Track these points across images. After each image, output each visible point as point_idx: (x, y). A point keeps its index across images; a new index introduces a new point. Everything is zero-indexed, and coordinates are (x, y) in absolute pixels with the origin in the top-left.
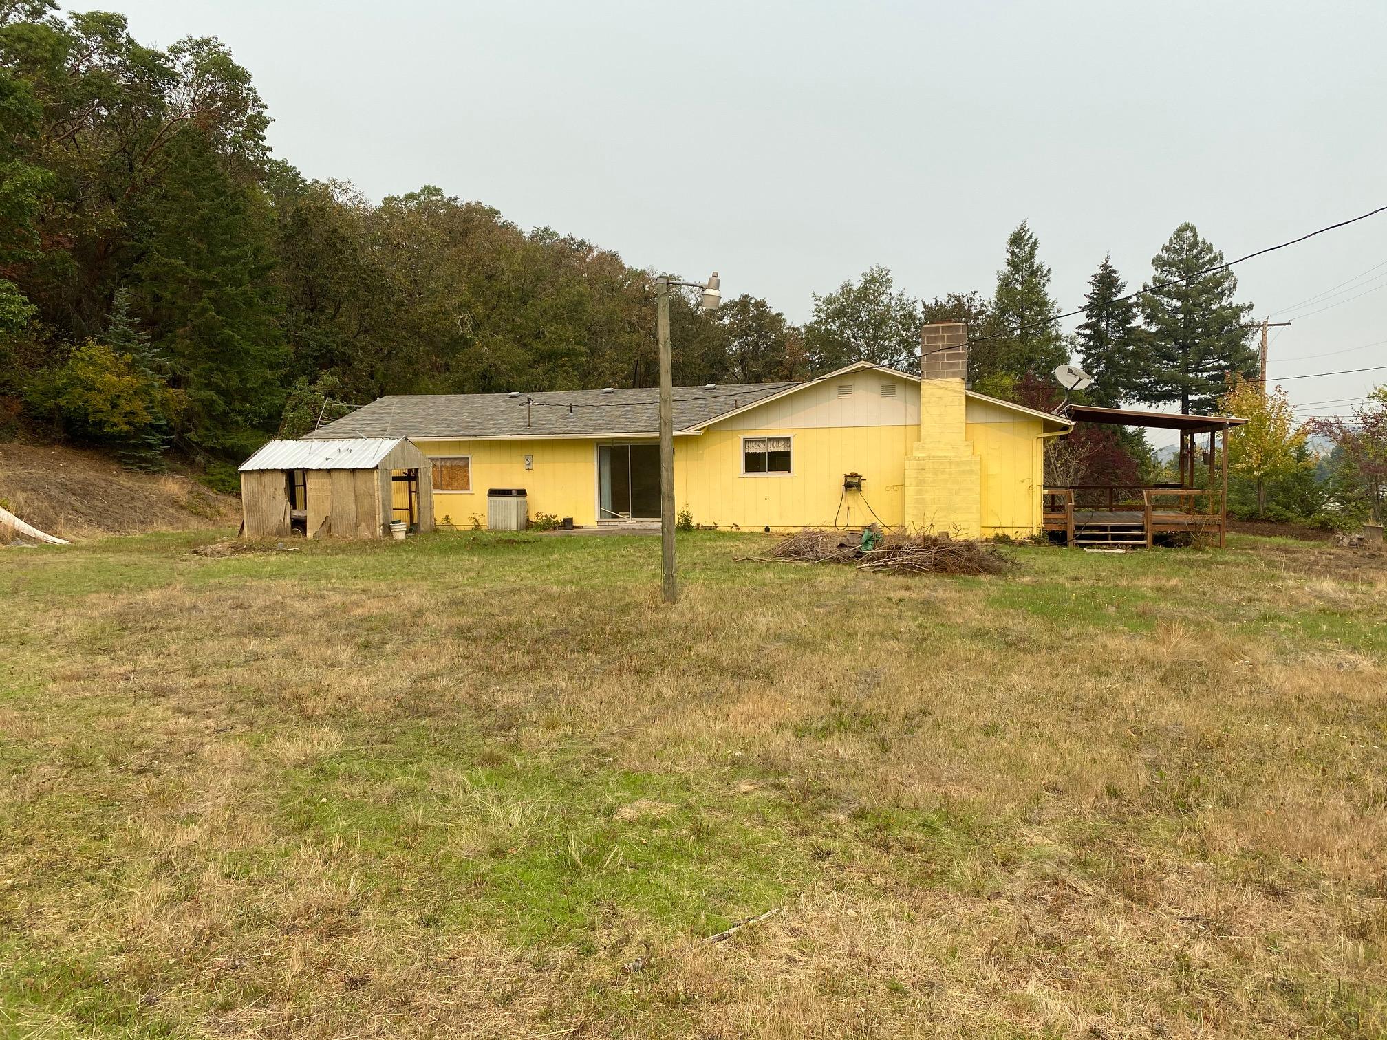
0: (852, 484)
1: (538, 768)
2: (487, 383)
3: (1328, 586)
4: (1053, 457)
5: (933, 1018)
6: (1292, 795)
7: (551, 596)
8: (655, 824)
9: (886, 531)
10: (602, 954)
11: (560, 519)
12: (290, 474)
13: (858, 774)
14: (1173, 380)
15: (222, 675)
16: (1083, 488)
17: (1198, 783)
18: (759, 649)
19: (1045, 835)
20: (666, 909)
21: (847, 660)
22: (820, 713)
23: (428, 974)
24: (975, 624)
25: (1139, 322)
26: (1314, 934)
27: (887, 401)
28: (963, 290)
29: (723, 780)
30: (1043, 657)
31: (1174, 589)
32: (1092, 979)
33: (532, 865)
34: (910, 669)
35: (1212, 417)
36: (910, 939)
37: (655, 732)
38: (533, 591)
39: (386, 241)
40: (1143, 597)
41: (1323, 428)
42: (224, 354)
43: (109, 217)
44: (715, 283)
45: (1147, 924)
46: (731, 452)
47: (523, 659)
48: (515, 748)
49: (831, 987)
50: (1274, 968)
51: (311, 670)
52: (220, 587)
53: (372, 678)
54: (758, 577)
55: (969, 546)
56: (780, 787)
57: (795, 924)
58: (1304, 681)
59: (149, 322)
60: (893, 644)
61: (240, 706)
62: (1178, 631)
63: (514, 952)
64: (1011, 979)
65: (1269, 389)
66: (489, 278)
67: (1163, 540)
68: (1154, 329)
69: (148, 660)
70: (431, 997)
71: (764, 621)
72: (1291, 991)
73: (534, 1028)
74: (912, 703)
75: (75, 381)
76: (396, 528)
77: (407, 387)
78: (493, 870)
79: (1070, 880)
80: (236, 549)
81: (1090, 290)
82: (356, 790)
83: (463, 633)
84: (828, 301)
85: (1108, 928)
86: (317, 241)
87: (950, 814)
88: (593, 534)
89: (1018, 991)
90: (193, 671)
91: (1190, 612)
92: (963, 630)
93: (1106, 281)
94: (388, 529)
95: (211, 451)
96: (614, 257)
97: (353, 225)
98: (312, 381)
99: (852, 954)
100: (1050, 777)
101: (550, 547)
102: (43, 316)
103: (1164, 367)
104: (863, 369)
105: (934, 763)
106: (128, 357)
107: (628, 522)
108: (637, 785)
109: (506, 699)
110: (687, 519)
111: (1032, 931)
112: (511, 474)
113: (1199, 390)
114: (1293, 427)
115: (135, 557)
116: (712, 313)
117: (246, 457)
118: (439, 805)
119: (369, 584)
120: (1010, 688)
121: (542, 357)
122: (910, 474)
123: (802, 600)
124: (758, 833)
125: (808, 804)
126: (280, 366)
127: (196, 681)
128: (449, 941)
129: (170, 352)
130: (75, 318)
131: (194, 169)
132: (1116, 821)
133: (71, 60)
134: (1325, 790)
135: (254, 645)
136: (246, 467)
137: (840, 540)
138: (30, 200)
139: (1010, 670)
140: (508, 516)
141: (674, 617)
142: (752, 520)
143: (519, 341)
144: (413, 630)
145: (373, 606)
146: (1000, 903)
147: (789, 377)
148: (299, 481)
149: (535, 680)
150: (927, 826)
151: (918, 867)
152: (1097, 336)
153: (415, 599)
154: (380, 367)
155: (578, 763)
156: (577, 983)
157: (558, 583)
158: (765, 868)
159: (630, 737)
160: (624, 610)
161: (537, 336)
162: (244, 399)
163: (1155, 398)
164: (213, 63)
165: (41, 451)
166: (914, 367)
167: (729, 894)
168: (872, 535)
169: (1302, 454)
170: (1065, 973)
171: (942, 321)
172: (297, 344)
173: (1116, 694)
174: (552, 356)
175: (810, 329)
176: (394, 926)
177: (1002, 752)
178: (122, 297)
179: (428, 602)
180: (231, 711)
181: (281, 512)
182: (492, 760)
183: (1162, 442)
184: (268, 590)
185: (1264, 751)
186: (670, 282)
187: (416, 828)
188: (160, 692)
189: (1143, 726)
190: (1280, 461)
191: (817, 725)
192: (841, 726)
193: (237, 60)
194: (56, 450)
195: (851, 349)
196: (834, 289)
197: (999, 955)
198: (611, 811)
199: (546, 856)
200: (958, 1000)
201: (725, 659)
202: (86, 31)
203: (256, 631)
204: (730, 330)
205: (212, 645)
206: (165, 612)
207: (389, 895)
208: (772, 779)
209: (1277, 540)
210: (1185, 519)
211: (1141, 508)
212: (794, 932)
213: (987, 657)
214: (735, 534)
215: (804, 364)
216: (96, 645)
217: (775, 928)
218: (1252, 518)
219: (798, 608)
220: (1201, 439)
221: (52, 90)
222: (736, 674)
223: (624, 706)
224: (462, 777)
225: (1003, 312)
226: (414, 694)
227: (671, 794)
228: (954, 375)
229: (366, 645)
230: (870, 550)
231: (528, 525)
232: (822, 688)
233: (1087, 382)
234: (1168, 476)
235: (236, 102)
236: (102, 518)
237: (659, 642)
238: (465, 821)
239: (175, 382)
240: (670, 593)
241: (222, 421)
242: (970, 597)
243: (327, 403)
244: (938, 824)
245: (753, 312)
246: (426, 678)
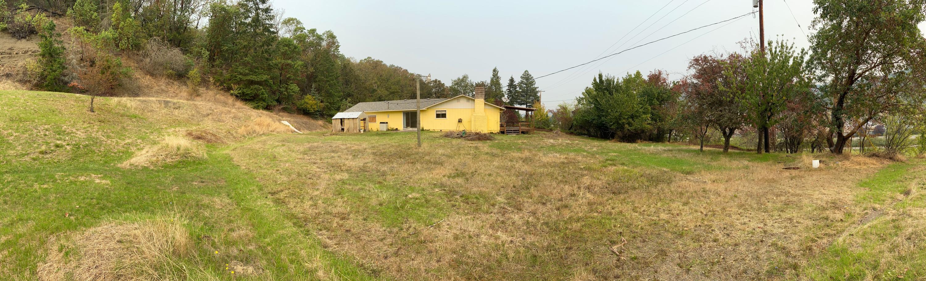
0: (460, 121)
1: (390, 185)
2: (380, 99)
3: (552, 141)
4: (502, 116)
5: (478, 243)
6: (546, 183)
7: (393, 146)
8: (417, 199)
9: (467, 131)
10: (405, 230)
11: (395, 128)
12: (341, 119)
13: (462, 186)
14: (524, 101)
15: (326, 161)
16: (507, 122)
17: (530, 183)
18: (440, 158)
19: (501, 198)
20: (419, 219)
21: (459, 160)
22: (453, 172)
23: (364, 232)
24: (486, 151)
25: (518, 89)
26: (550, 211)
27: (468, 103)
28: (484, 80)
29: (432, 189)
30: (500, 158)
31: (525, 143)
32: (511, 229)
33: (388, 208)
34: (473, 162)
35: (532, 108)
36: (473, 225)
37: (417, 177)
38: (389, 144)
39: (360, 69)
40: (519, 144)
41: (551, 111)
42: (330, 95)
43: (312, 69)
44: (430, 76)
45: (521, 215)
46: (432, 114)
47: (387, 160)
48: (385, 180)
49: (456, 238)
50: (544, 220)
51: (343, 160)
52: (328, 142)
53: (355, 163)
54: (439, 141)
55: (485, 134)
56: (445, 190)
57: (448, 223)
58: (548, 160)
59: (318, 90)
60: (469, 156)
61: (329, 167)
62: (526, 151)
63: (384, 228)
64: (495, 232)
65: (542, 103)
66: (381, 76)
67: (523, 133)
68: (521, 90)
69: (313, 157)
70: (365, 237)
71: (441, 151)
72: (546, 224)
73: (388, 247)
74: (473, 169)
75: (305, 102)
76: (361, 130)
77: (364, 100)
78: (379, 209)
79: (506, 207)
80: (331, 135)
81: (509, 82)
82: (350, 187)
83: (374, 154)
84: (455, 81)
85: (514, 217)
86: (348, 70)
87: (481, 194)
88: (402, 132)
89: (496, 234)
90: (321, 159)
91: (528, 147)
92: (484, 153)
93: (512, 80)
94: (360, 131)
95: (328, 115)
96: (407, 70)
97: (354, 67)
98: (346, 100)
99: (461, 229)
100: (502, 184)
101: (393, 135)
102: (300, 90)
103: (523, 98)
104: (463, 96)
105: (478, 183)
106: (314, 97)
107: (410, 129)
108: (413, 190)
109: (383, 169)
110: (423, 128)
111: (499, 220)
112: (384, 119)
113: (529, 103)
114: (546, 111)
115: (313, 136)
116: (429, 83)
117: (333, 116)
118: (368, 192)
119: (355, 142)
120: (494, 165)
121: (391, 93)
122: (473, 119)
123: (449, 146)
124: (440, 201)
125: (451, 194)
126: (340, 97)
127: (321, 161)
128: (369, 225)
129: (321, 96)
130: (306, 90)
131: (326, 58)
132: (515, 193)
133: (307, 39)
134: (552, 181)
135: (333, 154)
136: (333, 118)
137: (458, 133)
138: (299, 68)
139: (494, 161)
140: (384, 128)
141: (420, 150)
142: (437, 128)
143: (387, 90)
144: (364, 153)
145: (356, 147)
146: (492, 214)
147: (446, 97)
148: (343, 121)
149: (389, 165)
150: (476, 198)
151: (475, 208)
152: (510, 92)
153: (364, 146)
154: (359, 96)
155: (399, 184)
156: (399, 237)
157: (394, 143)
158: (441, 209)
159: (411, 178)
160: (409, 149)
161: (390, 88)
162: (334, 104)
163: (521, 104)
164: (330, 35)
165: (299, 116)
166: (473, 96)
167: (434, 216)
168: (464, 132)
169: (547, 116)
170: (506, 229)
171: (479, 86)
172: (343, 92)
173: (515, 165)
174: (393, 93)
175: (450, 87)
176: (357, 219)
177: (492, 180)
178: (313, 86)
179: (367, 147)
180: (327, 168)
181: (339, 127)
182: (380, 183)
183: (523, 113)
184: (336, 143)
185: (542, 174)
186: (419, 76)
187: (363, 197)
188: (315, 163)
189: (520, 172)
190: (544, 117)
191: (453, 175)
192: (458, 176)
193: (334, 34)
194: (302, 116)
195: (460, 92)
196: (456, 79)
197: (492, 227)
198: (407, 196)
199: (392, 206)
200: (484, 238)
201: (432, 160)
202: (310, 33)
203: (333, 152)
204: (433, 87)
205: (325, 154)
206: (317, 147)
207: (356, 212)
208: (443, 188)
209: (543, 132)
210: (527, 128)
211: (519, 126)
212: (448, 224)
213: (489, 159)
214: (434, 132)
215: (449, 95)
216: (305, 153)
217: (444, 224)
218: (539, 128)
219: (448, 148)
220: (530, 113)
221: (304, 46)
222: (434, 164)
223: (409, 171)
224: (373, 186)
225: (492, 85)
226: (364, 167)
227: (420, 192)
228: (482, 98)
229: (354, 156)
230: (464, 135)
231: (388, 130)
232: (454, 167)
233: (508, 101)
234: (524, 120)
235: (334, 43)
236: (309, 128)
237: (417, 156)
238: (374, 196)
239: (322, 102)
240: (419, 145)
241: (330, 109)
242: (485, 145)
243: (349, 104)
244: (479, 197)
245: (438, 83)
246: (366, 163)
